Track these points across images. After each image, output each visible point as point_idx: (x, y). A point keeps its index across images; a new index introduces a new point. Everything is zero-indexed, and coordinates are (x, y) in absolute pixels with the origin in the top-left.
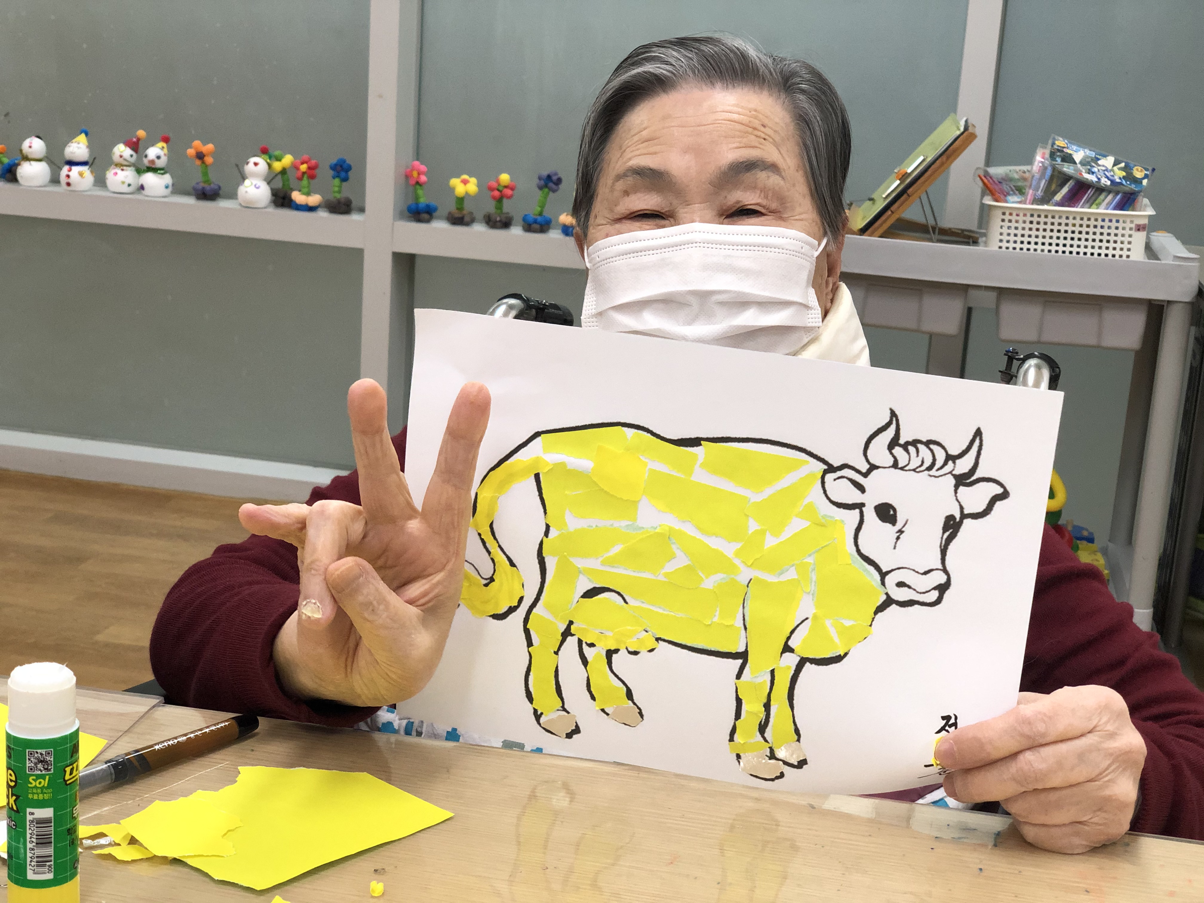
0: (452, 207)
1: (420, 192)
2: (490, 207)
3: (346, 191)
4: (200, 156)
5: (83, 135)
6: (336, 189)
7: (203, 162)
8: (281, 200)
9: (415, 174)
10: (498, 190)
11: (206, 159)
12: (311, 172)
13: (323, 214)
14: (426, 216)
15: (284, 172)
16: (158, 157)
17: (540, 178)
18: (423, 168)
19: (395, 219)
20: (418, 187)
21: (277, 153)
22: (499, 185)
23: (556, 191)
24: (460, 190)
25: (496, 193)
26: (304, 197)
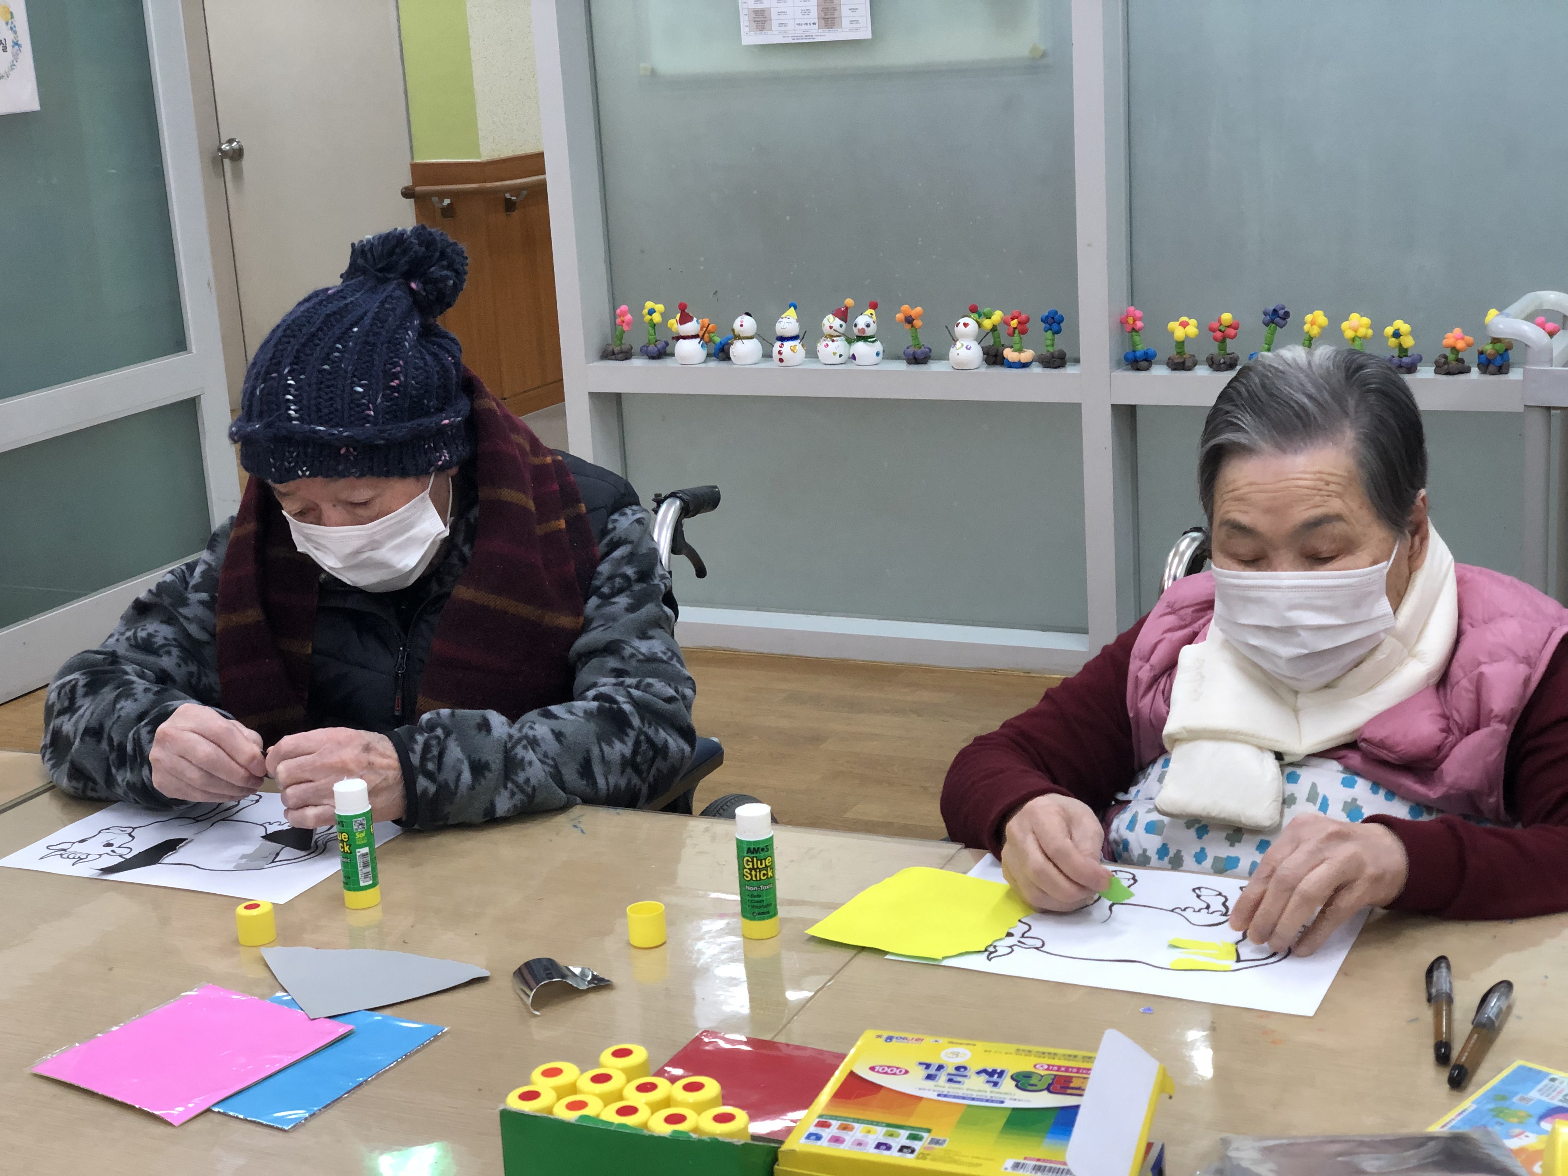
0: (1172, 352)
1: (1137, 339)
2: (1213, 349)
3: (1060, 343)
4: (909, 320)
5: (792, 308)
6: (1049, 342)
7: (912, 326)
8: (993, 359)
9: (1130, 320)
10: (1220, 331)
11: (915, 322)
12: (1021, 327)
13: (1036, 369)
14: (1144, 364)
15: (994, 329)
16: (868, 326)
17: (1265, 314)
18: (1138, 313)
19: (1112, 369)
20: (1134, 333)
21: (986, 310)
22: (1221, 324)
23: (1284, 325)
24: (1179, 333)
25: (1219, 334)
26: (1016, 354)
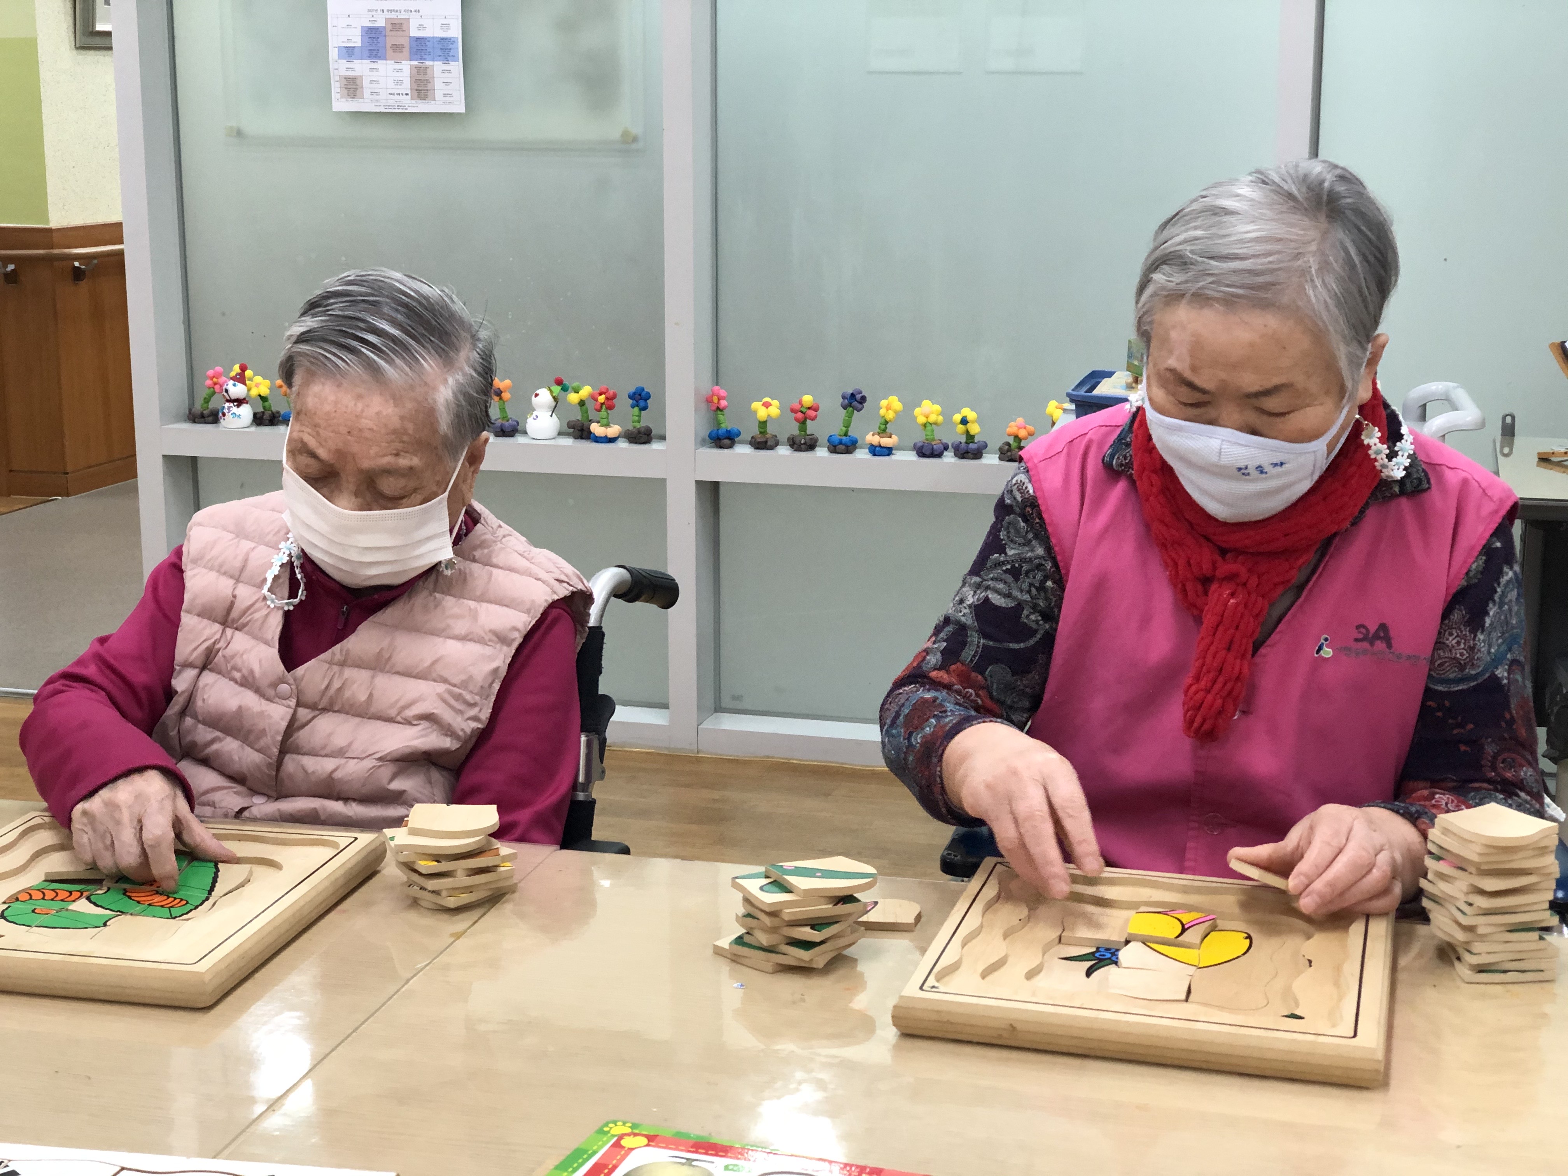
0: (755, 431)
1: (721, 417)
2: (794, 429)
3: (647, 420)
6: (636, 418)
7: (501, 399)
8: (580, 433)
9: (715, 399)
10: (801, 412)
11: (503, 394)
12: (610, 402)
13: (623, 444)
14: (727, 442)
15: (582, 403)
17: (844, 397)
18: (723, 393)
19: (697, 447)
20: (719, 412)
21: (575, 384)
22: (802, 406)
23: (861, 409)
24: (762, 413)
25: (800, 415)
26: (603, 429)
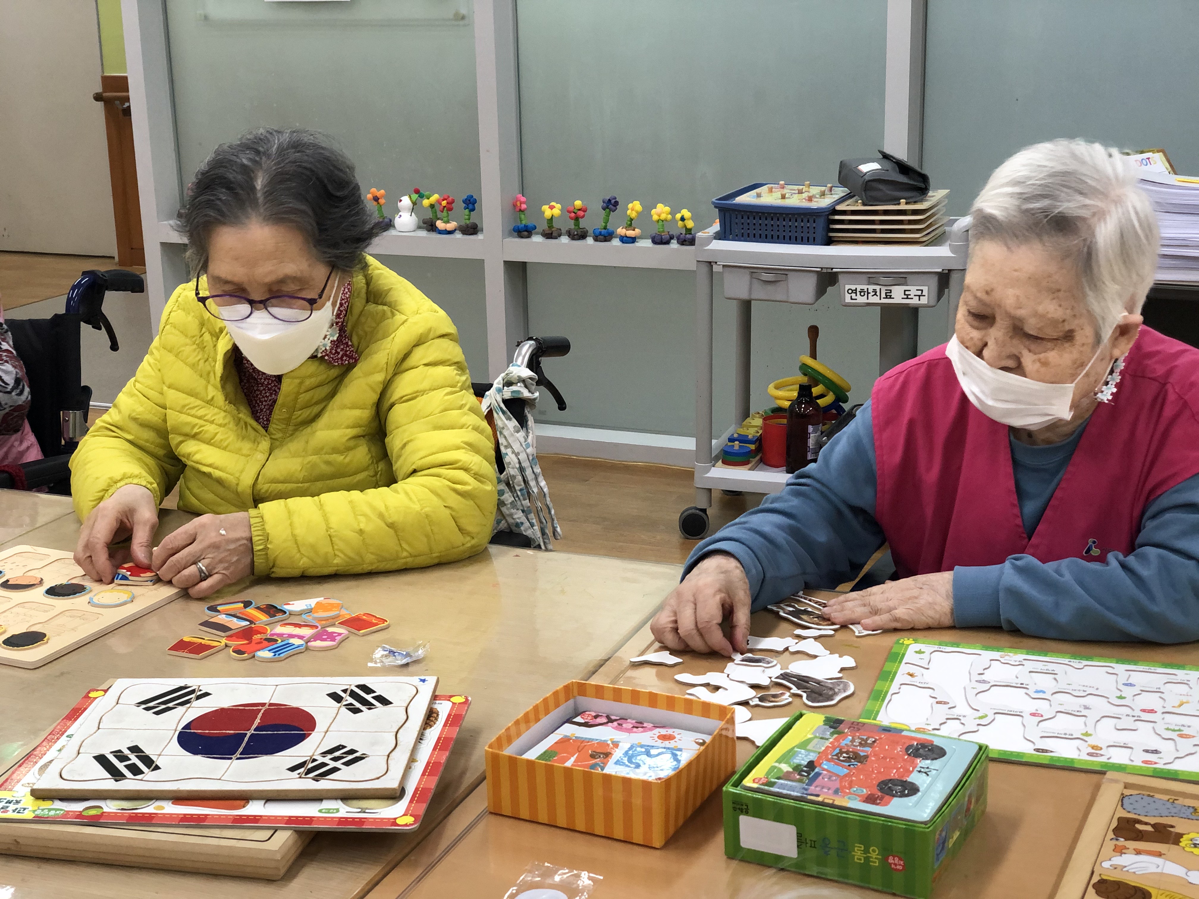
0: (545, 226)
1: (523, 216)
2: (571, 225)
3: (473, 218)
4: (376, 199)
6: (467, 217)
7: (378, 203)
8: (430, 227)
9: (519, 203)
10: (575, 212)
11: (380, 200)
12: (449, 206)
13: (458, 235)
14: (526, 233)
15: (432, 206)
17: (604, 202)
18: (523, 199)
19: (504, 237)
20: (521, 213)
21: (427, 193)
22: (575, 208)
23: (615, 211)
24: (548, 212)
25: (573, 215)
26: (444, 224)
